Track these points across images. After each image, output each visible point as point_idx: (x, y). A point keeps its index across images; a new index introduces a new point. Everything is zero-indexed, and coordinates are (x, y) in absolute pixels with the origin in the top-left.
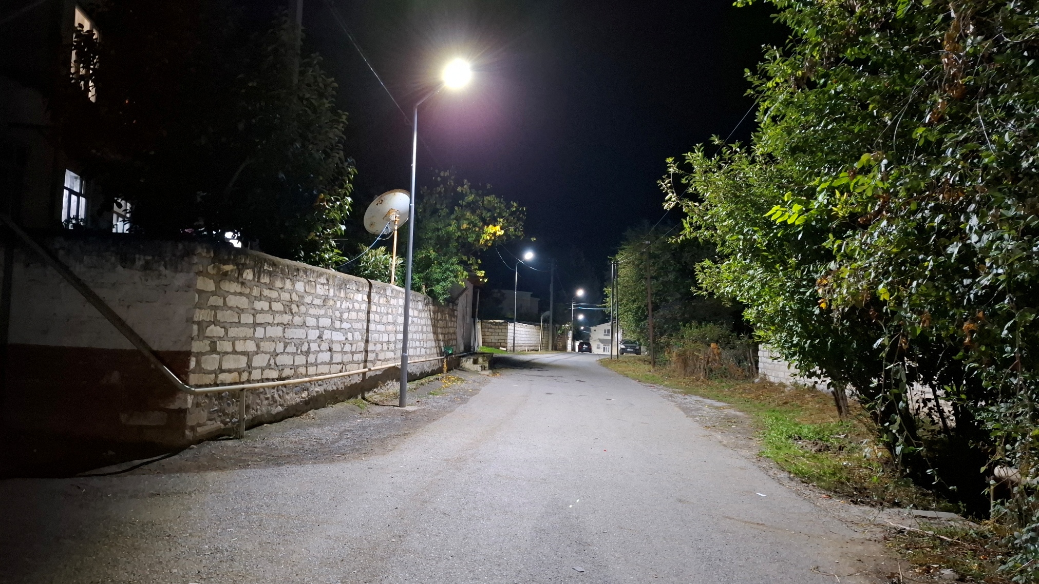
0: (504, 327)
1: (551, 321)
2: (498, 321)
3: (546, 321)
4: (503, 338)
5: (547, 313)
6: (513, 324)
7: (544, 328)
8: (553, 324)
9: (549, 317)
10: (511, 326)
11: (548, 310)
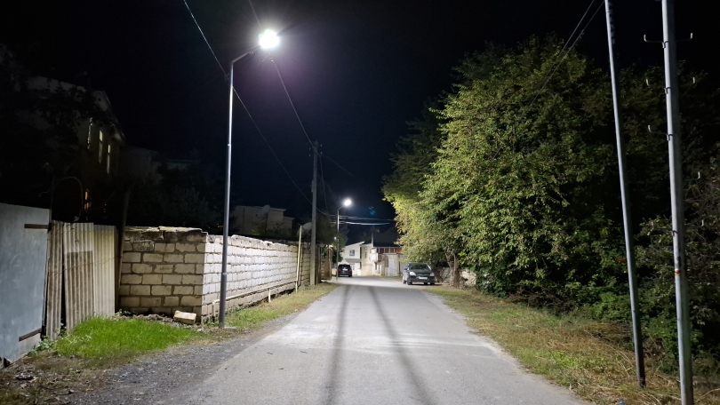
0: (192, 248)
1: (314, 238)
2: (174, 229)
3: (306, 238)
4: (188, 279)
5: (307, 226)
6: (219, 239)
7: (304, 249)
8: (317, 243)
9: (310, 232)
10: (213, 245)
11: (310, 219)
